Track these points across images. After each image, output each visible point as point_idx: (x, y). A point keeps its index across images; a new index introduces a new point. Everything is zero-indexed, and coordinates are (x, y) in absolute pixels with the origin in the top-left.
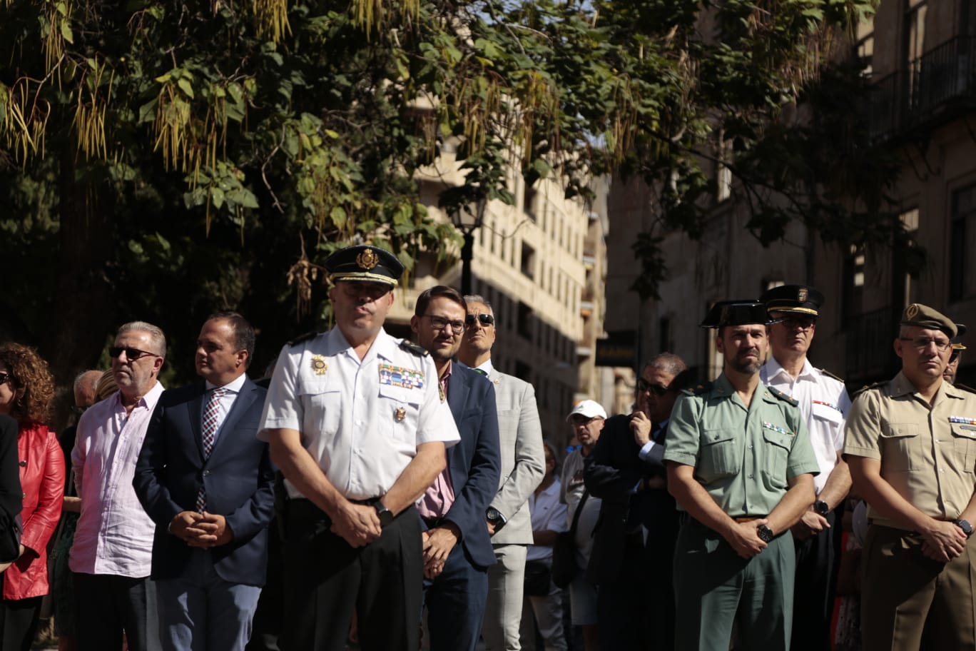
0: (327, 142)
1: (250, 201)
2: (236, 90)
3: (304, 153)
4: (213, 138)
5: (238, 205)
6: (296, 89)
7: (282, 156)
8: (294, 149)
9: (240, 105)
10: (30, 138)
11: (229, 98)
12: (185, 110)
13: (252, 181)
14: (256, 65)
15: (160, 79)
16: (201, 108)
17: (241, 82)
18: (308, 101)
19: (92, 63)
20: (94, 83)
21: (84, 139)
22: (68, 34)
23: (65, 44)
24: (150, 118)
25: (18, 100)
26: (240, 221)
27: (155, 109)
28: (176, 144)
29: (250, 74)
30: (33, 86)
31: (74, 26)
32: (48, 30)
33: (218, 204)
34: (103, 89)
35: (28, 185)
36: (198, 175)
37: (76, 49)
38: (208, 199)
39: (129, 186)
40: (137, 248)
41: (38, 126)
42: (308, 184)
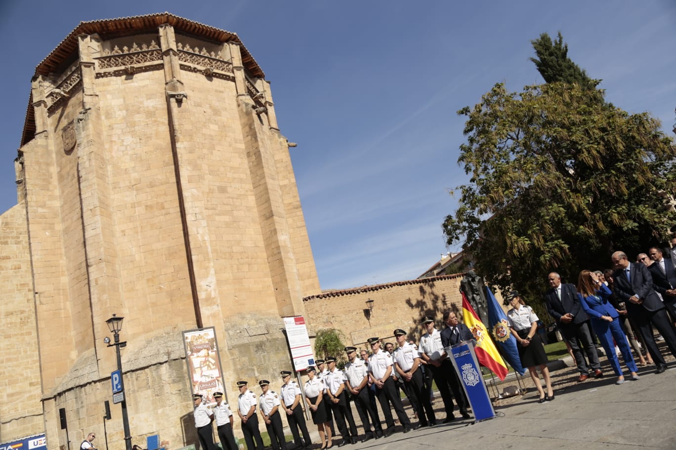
0: (646, 208)
1: (636, 224)
2: (624, 207)
3: (642, 212)
4: (624, 217)
5: (634, 226)
6: (635, 201)
7: (638, 214)
8: (640, 212)
9: (626, 209)
10: (591, 232)
11: (623, 209)
12: (616, 215)
13: (635, 221)
14: (624, 201)
15: (609, 212)
16: (619, 213)
17: (624, 205)
18: (638, 203)
19: (596, 215)
20: (597, 218)
21: (600, 228)
22: (589, 212)
23: (590, 214)
25: (586, 227)
26: (637, 229)
27: (611, 218)
28: (618, 221)
29: (625, 203)
30: (588, 223)
31: (589, 210)
32: (585, 213)
33: (630, 228)
34: (599, 218)
35: (591, 240)
36: (624, 225)
37: (592, 214)
38: (628, 228)
41: (592, 230)
42: (646, 217)
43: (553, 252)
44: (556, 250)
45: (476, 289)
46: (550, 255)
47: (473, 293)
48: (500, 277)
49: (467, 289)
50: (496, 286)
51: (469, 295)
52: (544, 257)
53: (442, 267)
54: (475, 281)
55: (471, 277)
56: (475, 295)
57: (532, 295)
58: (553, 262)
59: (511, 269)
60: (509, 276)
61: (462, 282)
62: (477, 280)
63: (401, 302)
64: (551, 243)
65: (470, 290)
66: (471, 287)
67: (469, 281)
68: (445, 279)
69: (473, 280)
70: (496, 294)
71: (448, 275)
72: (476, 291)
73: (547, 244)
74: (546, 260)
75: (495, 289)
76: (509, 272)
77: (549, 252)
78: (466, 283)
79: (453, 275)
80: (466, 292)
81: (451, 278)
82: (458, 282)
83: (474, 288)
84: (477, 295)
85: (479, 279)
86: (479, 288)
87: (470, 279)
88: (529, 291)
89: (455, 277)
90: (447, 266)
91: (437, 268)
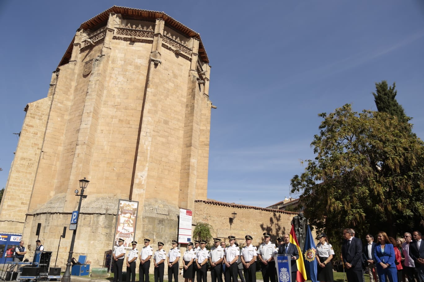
0: (421, 205)
1: (412, 214)
2: (407, 200)
3: (418, 207)
4: (405, 206)
5: (411, 215)
6: (415, 199)
7: (415, 207)
8: (417, 206)
9: (408, 202)
10: (382, 210)
11: (406, 201)
12: (401, 204)
13: (412, 211)
14: (408, 196)
15: (397, 200)
16: (402, 203)
17: (407, 199)
18: (418, 200)
19: (388, 200)
20: (389, 202)
21: (389, 209)
22: (384, 197)
23: (384, 198)
24: (396, 205)
25: (380, 206)
26: (412, 216)
27: (397, 204)
28: (401, 208)
29: (408, 198)
30: (381, 204)
31: (385, 196)
32: (381, 197)
33: (408, 215)
34: (390, 203)
35: (382, 215)
36: (404, 211)
37: (386, 199)
38: (406, 214)
39: (395, 214)
40: (398, 221)
41: (383, 208)
42: (420, 210)
43: (355, 216)
44: (357, 215)
45: (301, 225)
46: (352, 217)
47: (299, 227)
48: (318, 222)
49: (296, 223)
50: (314, 227)
51: (296, 227)
52: (349, 217)
53: (283, 205)
54: (302, 220)
55: (300, 217)
56: (299, 228)
57: (335, 238)
58: (353, 222)
59: (326, 219)
60: (324, 222)
61: (294, 218)
62: (303, 219)
63: (253, 220)
64: (355, 210)
65: (298, 224)
66: (299, 223)
67: (298, 219)
68: (284, 213)
69: (301, 219)
70: (313, 231)
71: (286, 211)
72: (301, 226)
73: (352, 210)
74: (349, 220)
75: (313, 228)
77: (352, 215)
78: (296, 219)
79: (290, 212)
80: (295, 224)
81: (287, 214)
82: (291, 217)
83: (301, 224)
84: (301, 228)
85: (305, 219)
86: (303, 225)
87: (299, 218)
88: (334, 235)
89: (290, 214)
90: (287, 205)
91: (281, 205)
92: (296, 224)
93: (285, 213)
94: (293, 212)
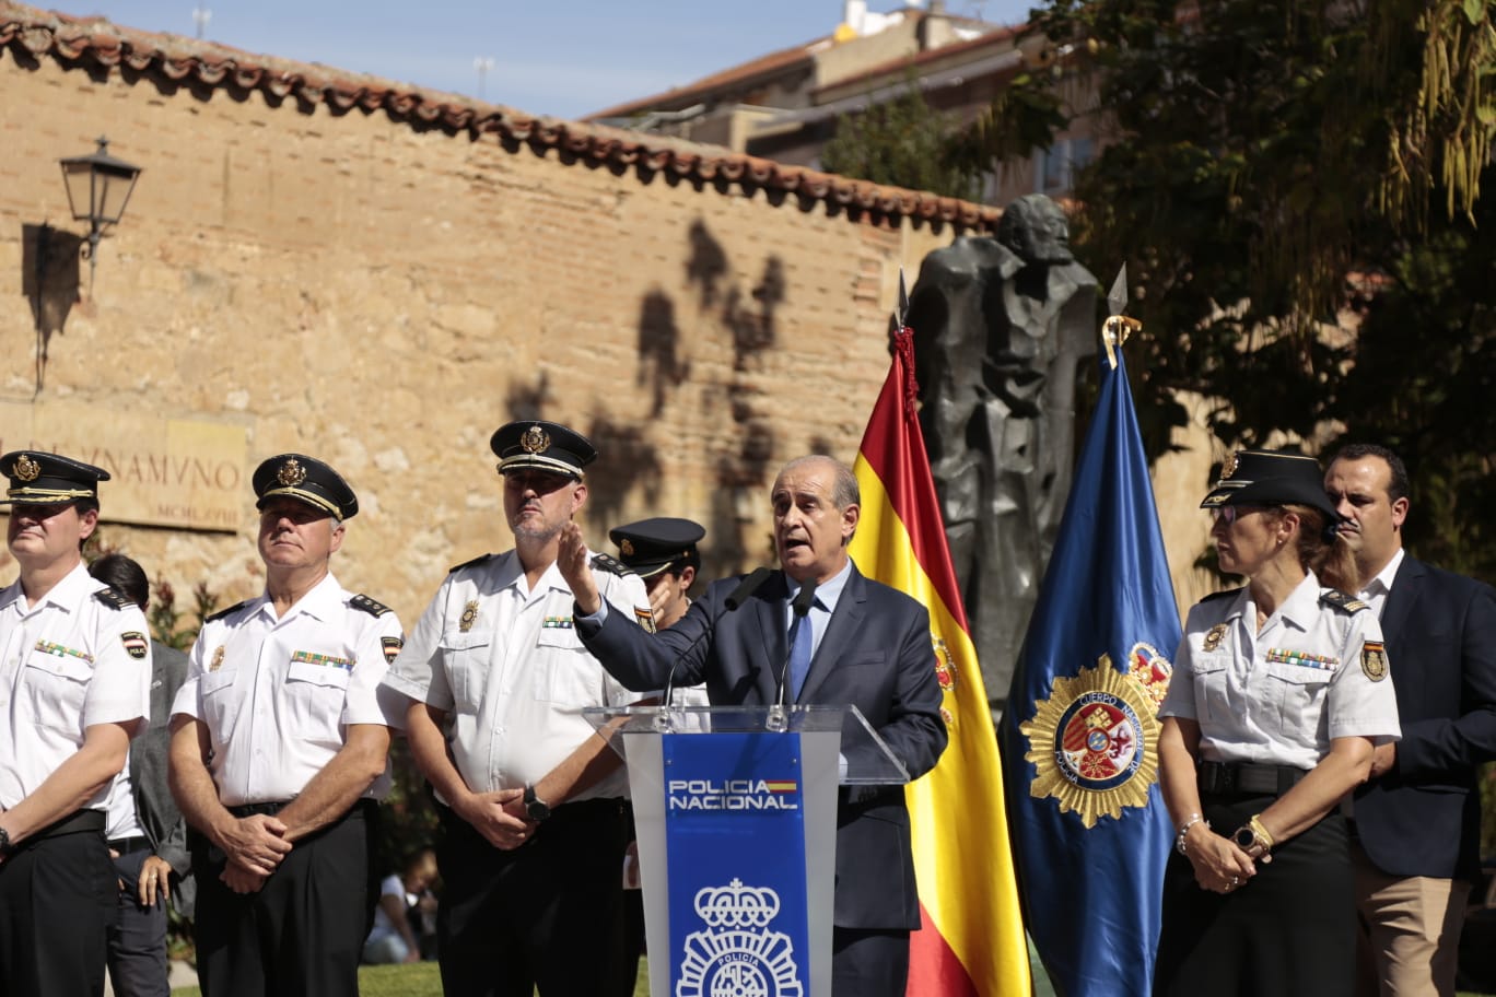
45: (1024, 361)
48: (1259, 339)
49: (952, 337)
50: (1197, 407)
51: (953, 397)
53: (814, 97)
54: (1041, 294)
55: (1024, 252)
56: (997, 408)
59: (1376, 312)
60: (1342, 354)
62: (1059, 290)
66: (997, 329)
67: (992, 279)
68: (807, 204)
69: (1032, 282)
70: (1167, 464)
71: (840, 182)
72: (1022, 380)
75: (1181, 417)
76: (1349, 321)
78: (960, 282)
79: (887, 192)
81: (855, 212)
83: (1017, 348)
84: (1020, 410)
85: (1083, 292)
86: (1052, 364)
87: (1009, 266)
89: (895, 219)
90: (860, 103)
91: (776, 93)
92: (958, 349)
93: (820, 208)
94: (928, 196)
